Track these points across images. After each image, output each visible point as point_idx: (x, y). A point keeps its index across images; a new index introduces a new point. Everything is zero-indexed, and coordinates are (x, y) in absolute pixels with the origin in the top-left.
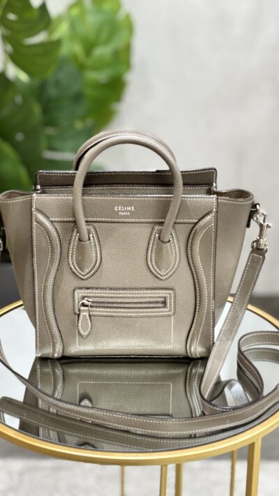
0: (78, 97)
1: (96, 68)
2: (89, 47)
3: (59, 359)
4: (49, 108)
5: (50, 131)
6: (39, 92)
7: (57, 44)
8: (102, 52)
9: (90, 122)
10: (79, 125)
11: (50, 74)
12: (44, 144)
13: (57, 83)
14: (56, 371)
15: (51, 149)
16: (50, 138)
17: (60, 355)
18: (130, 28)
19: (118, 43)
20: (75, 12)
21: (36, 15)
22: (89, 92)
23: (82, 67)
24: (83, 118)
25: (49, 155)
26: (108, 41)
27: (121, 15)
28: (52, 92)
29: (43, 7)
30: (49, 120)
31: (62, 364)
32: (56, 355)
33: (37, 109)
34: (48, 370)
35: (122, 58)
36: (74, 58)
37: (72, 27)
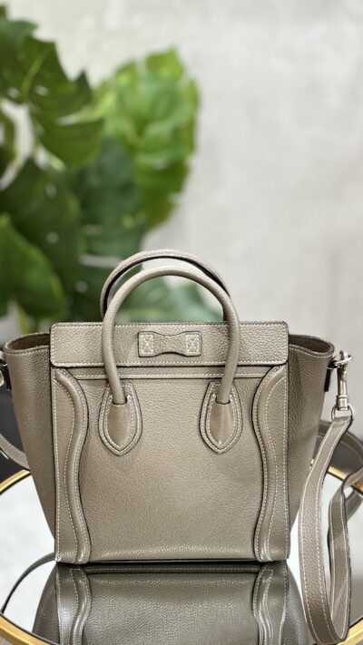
0: (126, 188)
1: (151, 150)
2: (142, 123)
4: (89, 200)
5: (91, 230)
6: (77, 183)
7: (100, 123)
8: (159, 130)
9: (142, 217)
10: (128, 222)
11: (91, 160)
12: (81, 246)
13: (100, 170)
15: (91, 252)
16: (89, 239)
18: (195, 99)
19: (179, 118)
20: (124, 80)
21: (72, 89)
22: (141, 181)
23: (131, 150)
24: (133, 214)
25: (90, 261)
26: (167, 114)
27: (183, 85)
28: (94, 181)
29: (82, 79)
30: (89, 217)
33: (73, 205)
35: (184, 137)
36: (122, 138)
37: (121, 99)
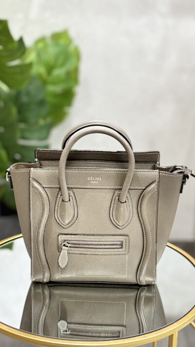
0: (42, 103)
1: (54, 83)
2: (50, 69)
3: (47, 283)
4: (22, 110)
5: (22, 126)
6: (16, 99)
7: (30, 65)
8: (59, 72)
9: (49, 120)
10: (42, 122)
11: (24, 87)
12: (18, 134)
13: (28, 93)
14: (45, 291)
15: (23, 138)
16: (23, 130)
17: (48, 281)
18: (78, 57)
19: (70, 66)
20: (40, 45)
21: (16, 45)
22: (49, 99)
23: (45, 83)
24: (44, 118)
25: (22, 142)
26: (63, 65)
27: (71, 48)
28: (25, 99)
29: (21, 41)
30: (23, 119)
31: (49, 286)
32: (45, 280)
33: (14, 111)
34: (40, 291)
35: (73, 76)
36: (40, 76)
37: (39, 55)
